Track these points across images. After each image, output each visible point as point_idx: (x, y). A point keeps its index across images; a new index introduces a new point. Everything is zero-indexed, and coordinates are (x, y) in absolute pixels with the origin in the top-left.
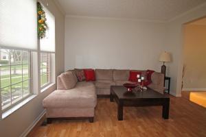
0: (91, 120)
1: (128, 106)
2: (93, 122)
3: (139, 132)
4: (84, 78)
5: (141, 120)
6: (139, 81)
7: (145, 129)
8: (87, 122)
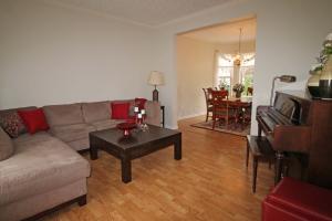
0: (82, 201)
1: (139, 156)
2: (85, 203)
3: (162, 187)
4: (22, 127)
5: (154, 171)
6: (140, 116)
7: (164, 180)
8: (75, 207)
